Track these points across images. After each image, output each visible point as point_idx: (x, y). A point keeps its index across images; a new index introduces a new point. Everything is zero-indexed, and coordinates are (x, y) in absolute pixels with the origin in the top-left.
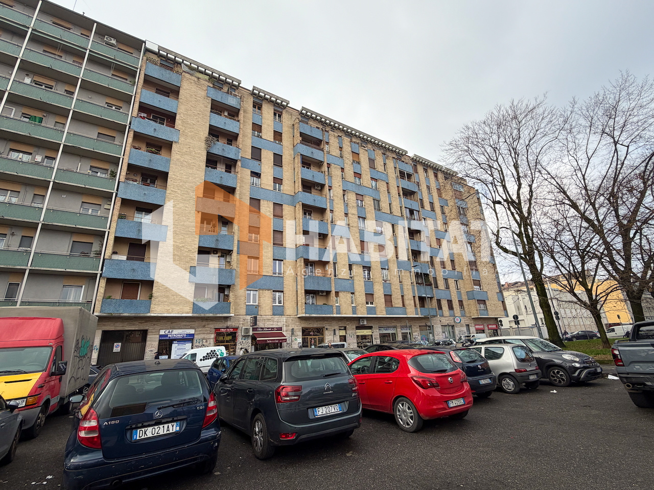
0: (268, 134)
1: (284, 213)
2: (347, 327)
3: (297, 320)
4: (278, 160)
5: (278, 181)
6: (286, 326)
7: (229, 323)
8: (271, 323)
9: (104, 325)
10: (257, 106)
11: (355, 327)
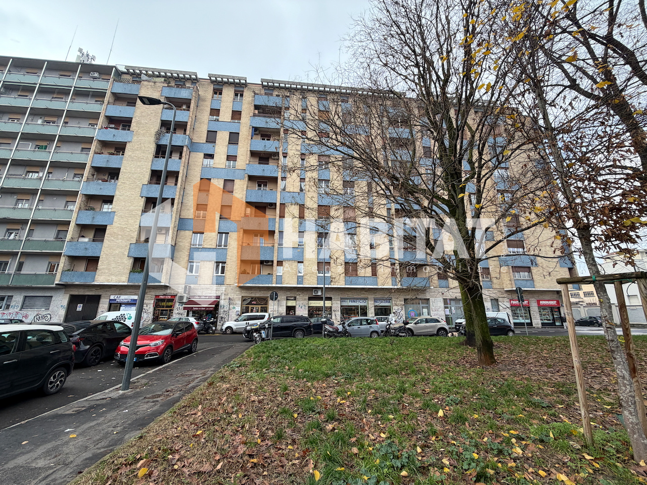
0: (225, 115)
1: (235, 188)
2: (298, 297)
3: (238, 289)
4: (234, 138)
5: (231, 158)
6: (225, 295)
7: (168, 291)
8: (210, 292)
9: (71, 291)
10: (218, 92)
11: (307, 298)
